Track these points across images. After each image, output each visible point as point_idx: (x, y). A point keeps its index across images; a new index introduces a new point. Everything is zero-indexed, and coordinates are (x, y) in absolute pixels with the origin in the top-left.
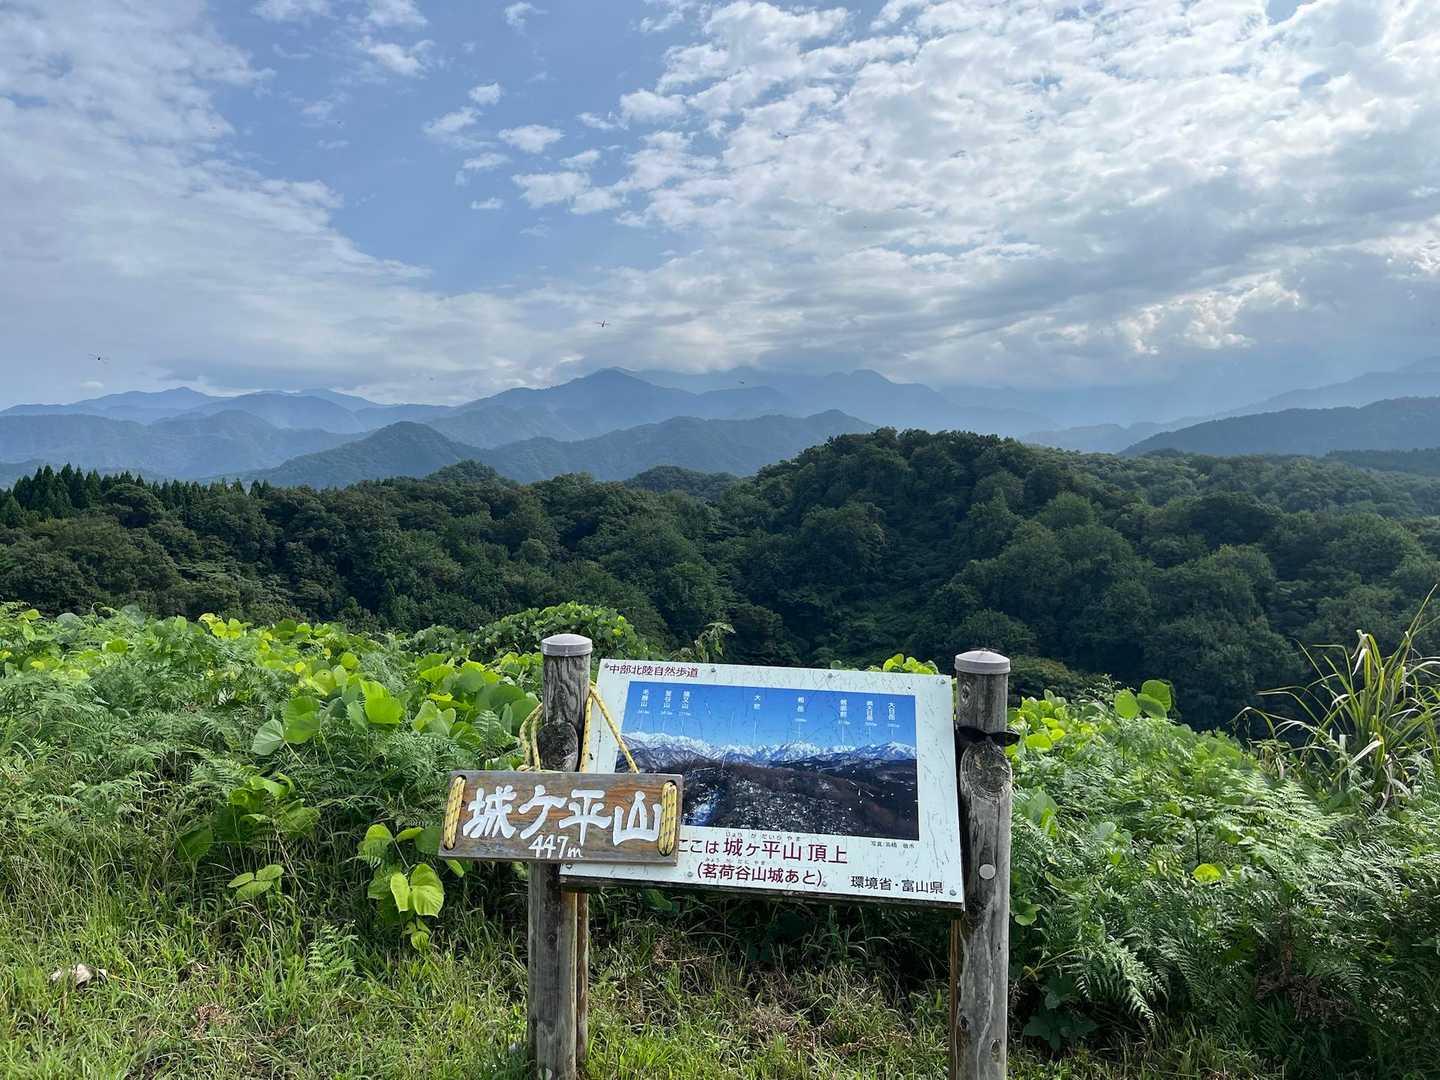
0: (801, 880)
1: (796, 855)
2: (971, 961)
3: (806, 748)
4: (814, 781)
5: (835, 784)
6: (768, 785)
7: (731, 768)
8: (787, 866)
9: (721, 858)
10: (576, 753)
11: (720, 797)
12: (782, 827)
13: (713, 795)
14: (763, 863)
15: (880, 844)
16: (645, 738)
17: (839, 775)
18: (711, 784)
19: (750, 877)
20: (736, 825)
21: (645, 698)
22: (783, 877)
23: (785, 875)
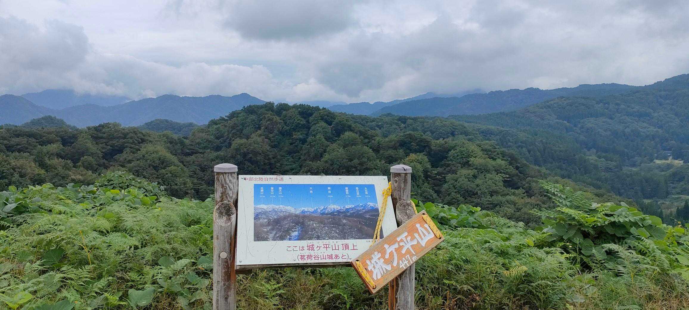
0: (340, 258)
1: (337, 248)
2: (402, 286)
3: (334, 207)
4: (340, 219)
5: (348, 220)
6: (321, 222)
7: (304, 217)
8: (334, 253)
9: (306, 252)
10: (235, 214)
11: (302, 228)
12: (329, 238)
13: (298, 228)
14: (324, 253)
15: (369, 241)
16: (264, 207)
17: (349, 216)
18: (297, 223)
19: (320, 259)
20: (310, 239)
21: (262, 191)
22: (333, 257)
23: (334, 257)
